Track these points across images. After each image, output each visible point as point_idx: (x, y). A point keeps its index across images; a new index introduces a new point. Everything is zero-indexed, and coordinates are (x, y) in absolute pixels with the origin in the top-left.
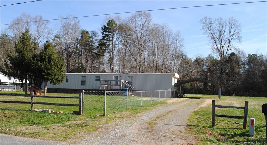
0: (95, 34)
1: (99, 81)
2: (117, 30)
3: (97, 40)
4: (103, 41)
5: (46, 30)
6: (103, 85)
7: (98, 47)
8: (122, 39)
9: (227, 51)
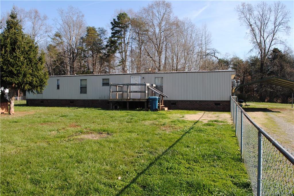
0: (103, 32)
1: (109, 86)
2: (130, 25)
3: (106, 38)
4: (113, 39)
5: (43, 28)
6: (115, 92)
7: (107, 46)
8: (136, 36)
9: (270, 46)
